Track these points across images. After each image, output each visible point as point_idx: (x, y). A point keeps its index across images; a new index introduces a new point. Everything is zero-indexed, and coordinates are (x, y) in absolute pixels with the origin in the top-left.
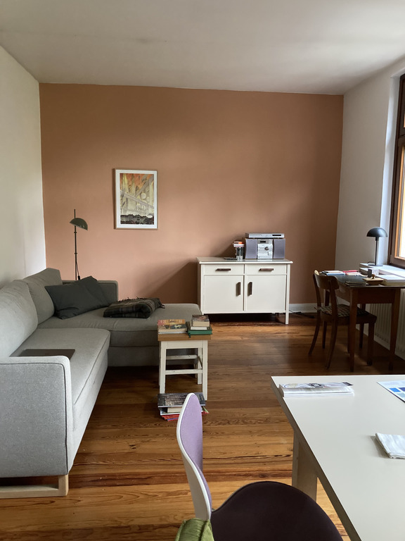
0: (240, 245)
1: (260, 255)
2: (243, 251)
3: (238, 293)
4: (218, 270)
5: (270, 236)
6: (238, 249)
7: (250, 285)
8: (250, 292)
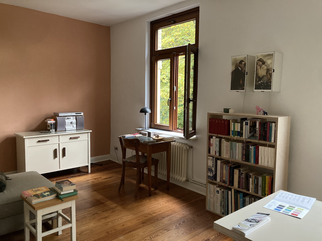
0: (52, 121)
1: (68, 127)
2: (55, 126)
3: (55, 156)
4: (39, 141)
5: (74, 114)
6: (51, 125)
7: (64, 150)
8: (64, 155)
